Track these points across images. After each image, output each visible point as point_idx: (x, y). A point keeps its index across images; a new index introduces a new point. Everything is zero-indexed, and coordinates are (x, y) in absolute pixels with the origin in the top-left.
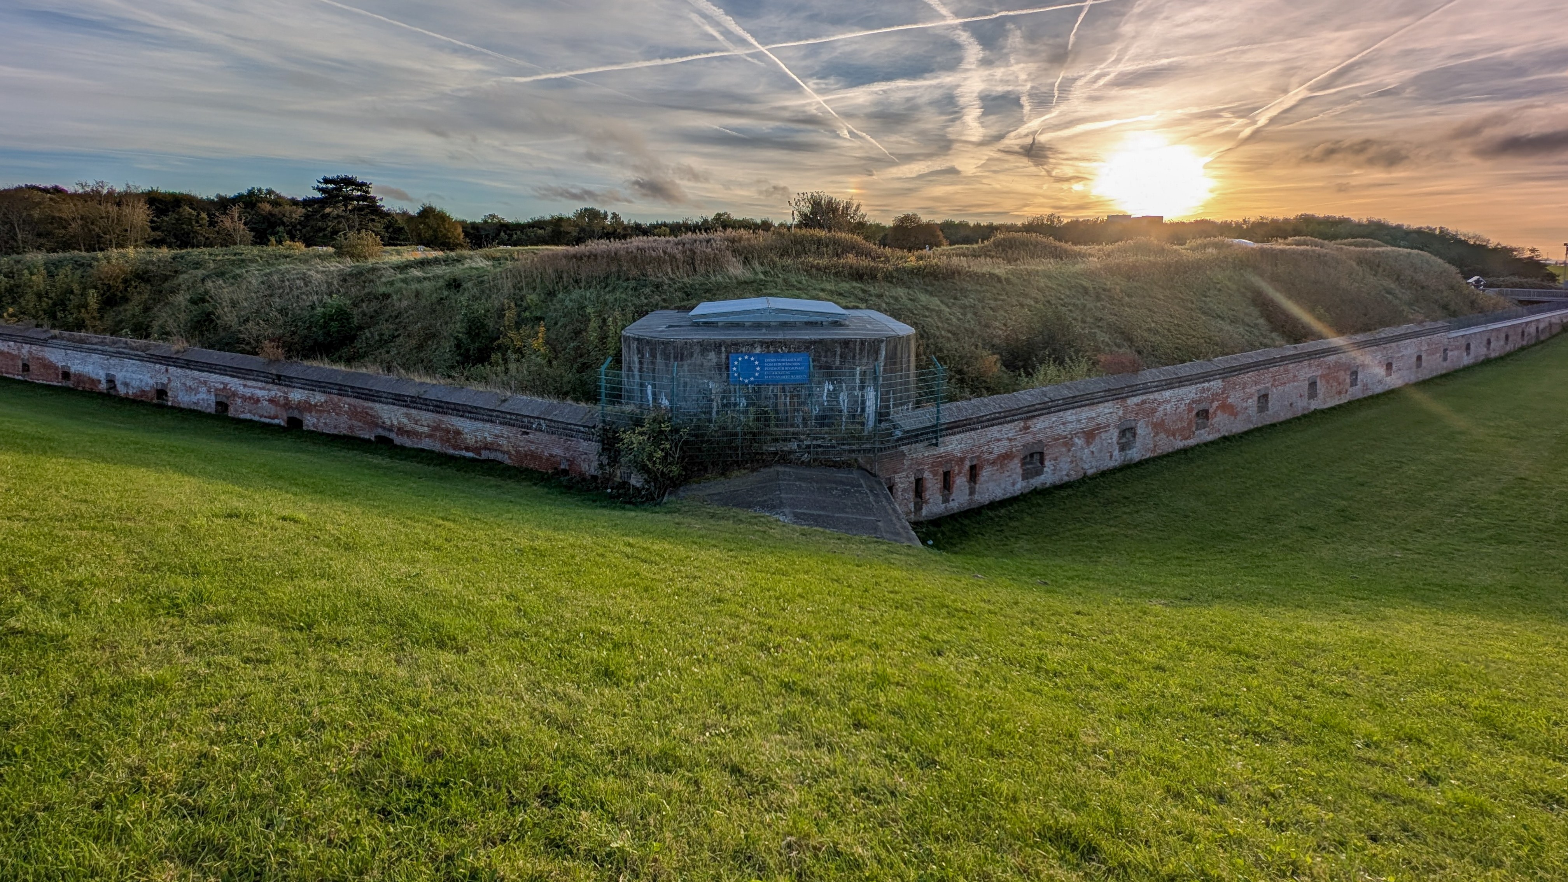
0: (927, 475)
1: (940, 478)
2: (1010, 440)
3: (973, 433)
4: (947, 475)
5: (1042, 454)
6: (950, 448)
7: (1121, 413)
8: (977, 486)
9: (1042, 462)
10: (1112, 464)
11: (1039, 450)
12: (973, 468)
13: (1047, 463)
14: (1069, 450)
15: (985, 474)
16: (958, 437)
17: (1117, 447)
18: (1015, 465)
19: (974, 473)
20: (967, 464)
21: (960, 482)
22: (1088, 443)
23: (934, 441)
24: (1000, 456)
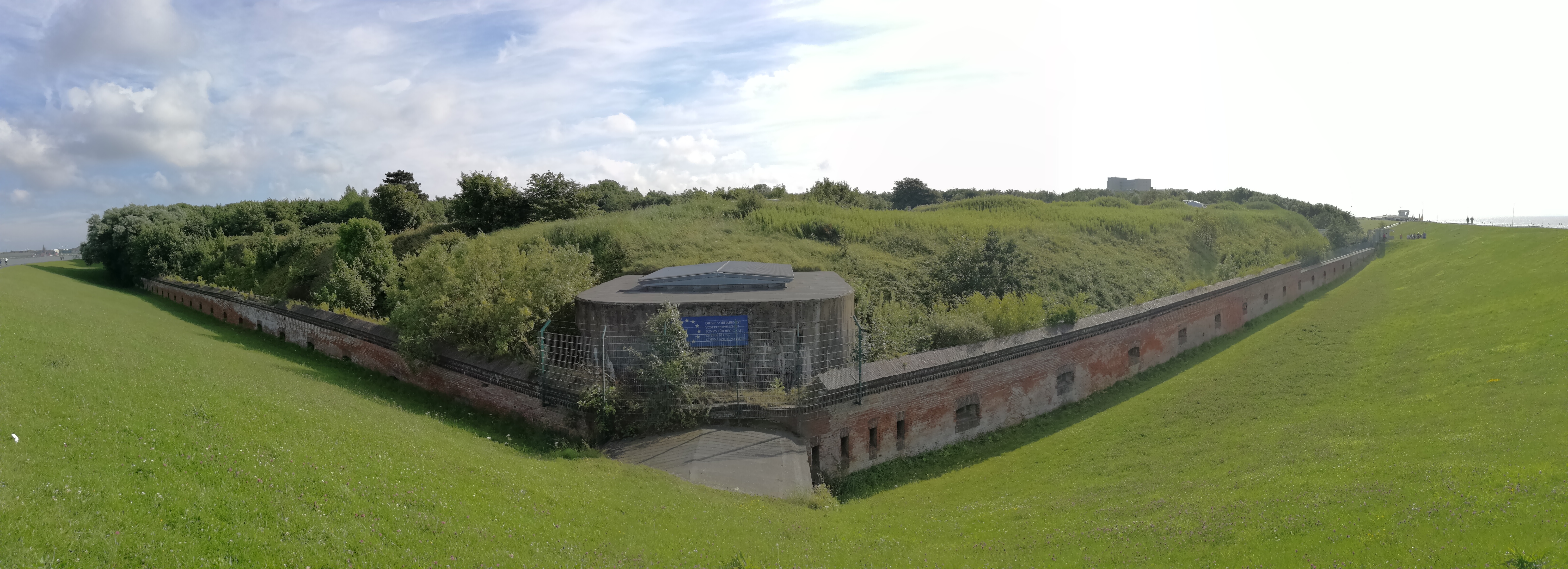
0: (852, 433)
1: (866, 434)
2: (941, 394)
3: (899, 390)
4: (872, 432)
5: (977, 405)
6: (875, 405)
7: (1058, 359)
8: (906, 441)
9: (978, 415)
10: (1051, 408)
11: (974, 402)
12: (900, 424)
13: (983, 414)
14: (1007, 400)
15: (914, 430)
16: (883, 394)
17: (1056, 391)
18: (949, 418)
19: (901, 428)
20: (894, 422)
21: (888, 438)
22: (1026, 391)
23: (858, 400)
24: (930, 411)
